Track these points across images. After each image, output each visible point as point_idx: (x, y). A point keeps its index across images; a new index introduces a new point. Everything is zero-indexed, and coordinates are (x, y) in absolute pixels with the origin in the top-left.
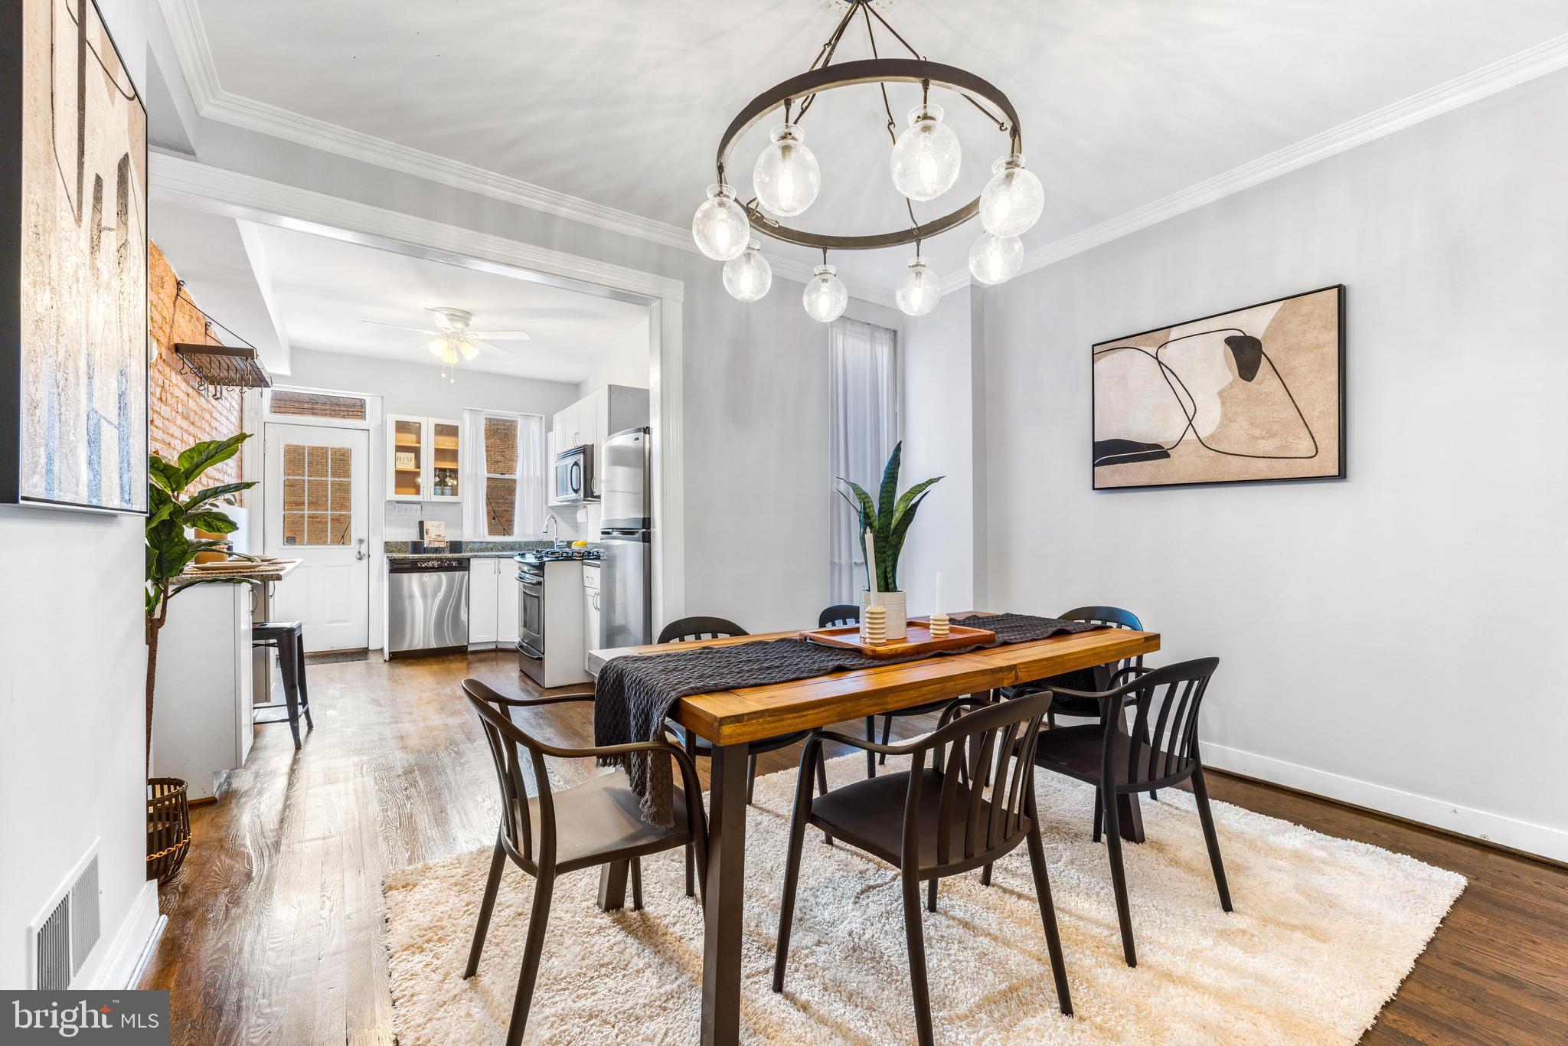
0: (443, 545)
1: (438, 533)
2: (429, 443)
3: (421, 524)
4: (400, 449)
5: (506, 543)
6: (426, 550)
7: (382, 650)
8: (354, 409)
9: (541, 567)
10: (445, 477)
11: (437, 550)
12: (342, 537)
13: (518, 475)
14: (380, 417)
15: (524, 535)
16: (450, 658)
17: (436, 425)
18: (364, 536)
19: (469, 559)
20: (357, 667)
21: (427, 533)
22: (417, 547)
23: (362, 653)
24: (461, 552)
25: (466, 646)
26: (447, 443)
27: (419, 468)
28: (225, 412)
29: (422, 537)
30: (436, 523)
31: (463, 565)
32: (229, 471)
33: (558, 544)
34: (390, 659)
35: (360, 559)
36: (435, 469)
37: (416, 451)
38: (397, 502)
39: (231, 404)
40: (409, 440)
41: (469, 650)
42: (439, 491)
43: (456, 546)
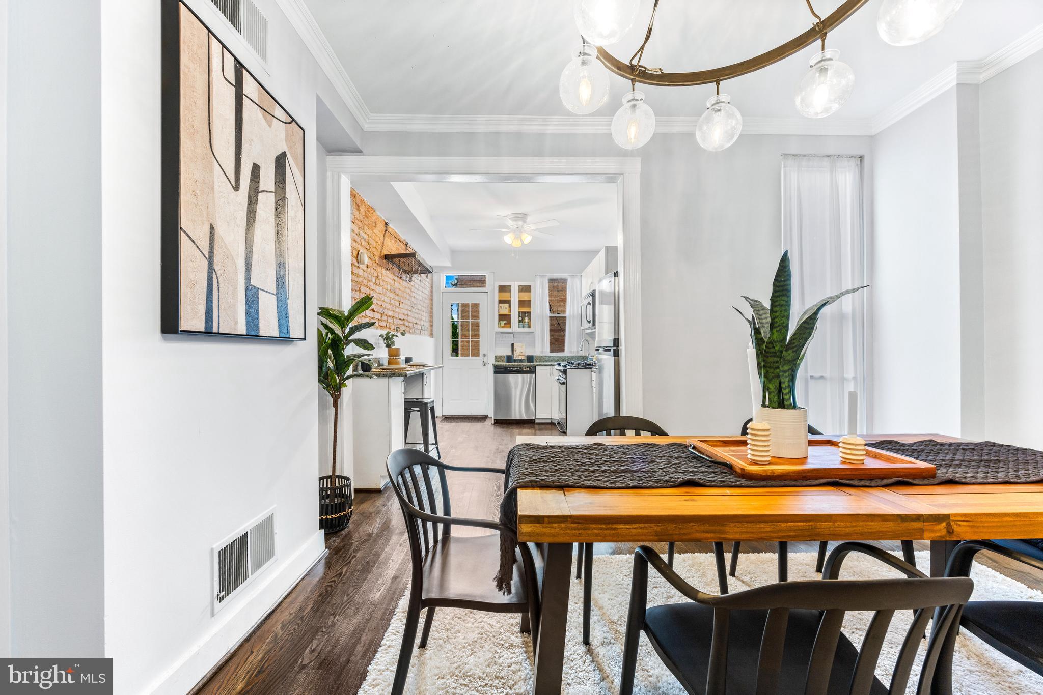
0: (524, 358)
1: (521, 352)
2: (515, 297)
3: (513, 345)
4: (501, 302)
5: (560, 357)
6: (515, 361)
7: (492, 417)
8: (479, 282)
9: (565, 372)
10: (525, 316)
11: (521, 361)
12: (476, 353)
13: (567, 314)
14: (492, 285)
15: (571, 352)
16: (525, 426)
17: (519, 286)
18: (486, 353)
19: (535, 366)
20: (478, 425)
21: (515, 351)
22: (509, 359)
23: (483, 418)
24: (533, 362)
25: (535, 420)
26: (525, 296)
27: (511, 312)
28: (420, 288)
29: (513, 353)
30: (520, 345)
31: (532, 370)
32: (424, 319)
33: (590, 358)
34: (495, 423)
35: (484, 365)
36: (519, 312)
37: (508, 302)
38: (501, 333)
39: (424, 284)
40: (505, 296)
41: (536, 422)
42: (521, 326)
43: (530, 359)
